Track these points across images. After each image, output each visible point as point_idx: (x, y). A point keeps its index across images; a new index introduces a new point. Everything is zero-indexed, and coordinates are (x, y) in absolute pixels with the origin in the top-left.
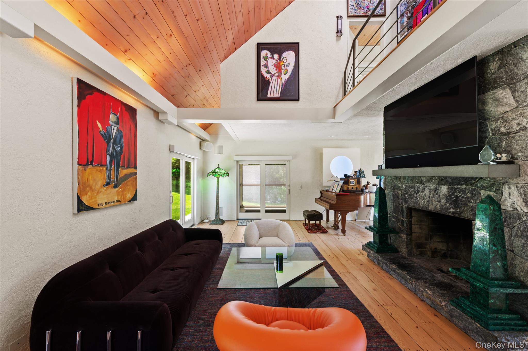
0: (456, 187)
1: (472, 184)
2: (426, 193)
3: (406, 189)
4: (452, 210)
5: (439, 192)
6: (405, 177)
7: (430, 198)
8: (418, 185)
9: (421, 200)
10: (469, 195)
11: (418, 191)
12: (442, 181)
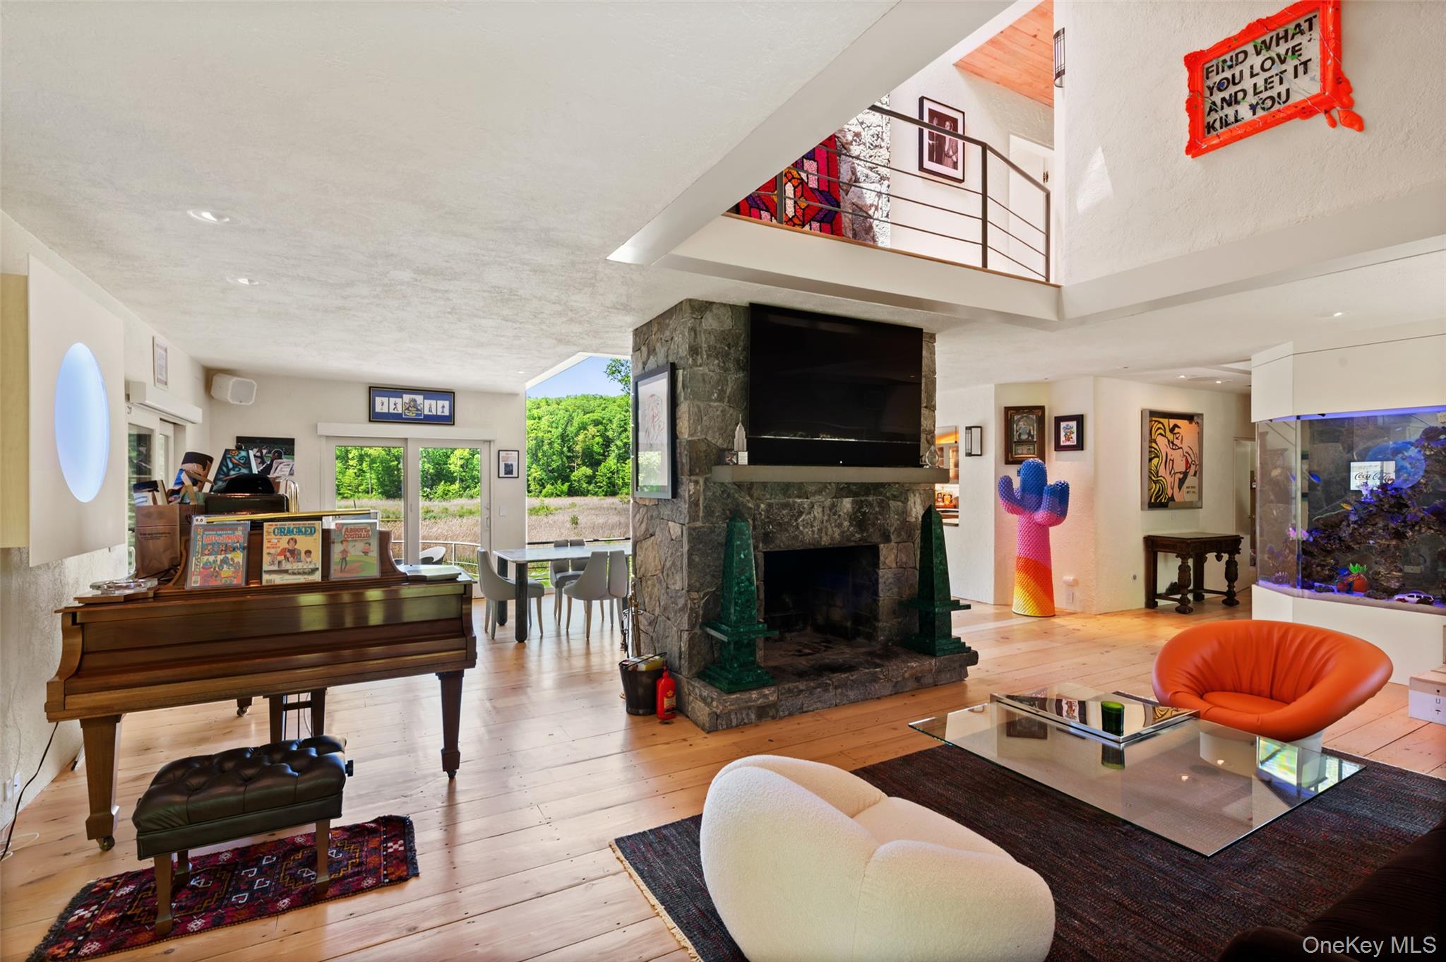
0: (863, 499)
1: (881, 494)
2: (816, 515)
3: (767, 511)
4: (858, 536)
5: (838, 509)
6: (764, 485)
7: (822, 523)
8: (798, 500)
9: (807, 530)
10: (877, 509)
11: (801, 513)
12: (845, 490)
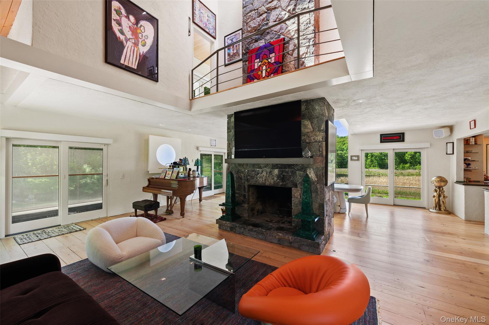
0: (283, 170)
1: (292, 168)
2: (264, 174)
3: (248, 172)
4: (281, 183)
5: (273, 173)
6: (247, 165)
7: (266, 177)
8: (258, 169)
9: (260, 179)
10: (290, 174)
11: (258, 174)
12: (275, 166)
